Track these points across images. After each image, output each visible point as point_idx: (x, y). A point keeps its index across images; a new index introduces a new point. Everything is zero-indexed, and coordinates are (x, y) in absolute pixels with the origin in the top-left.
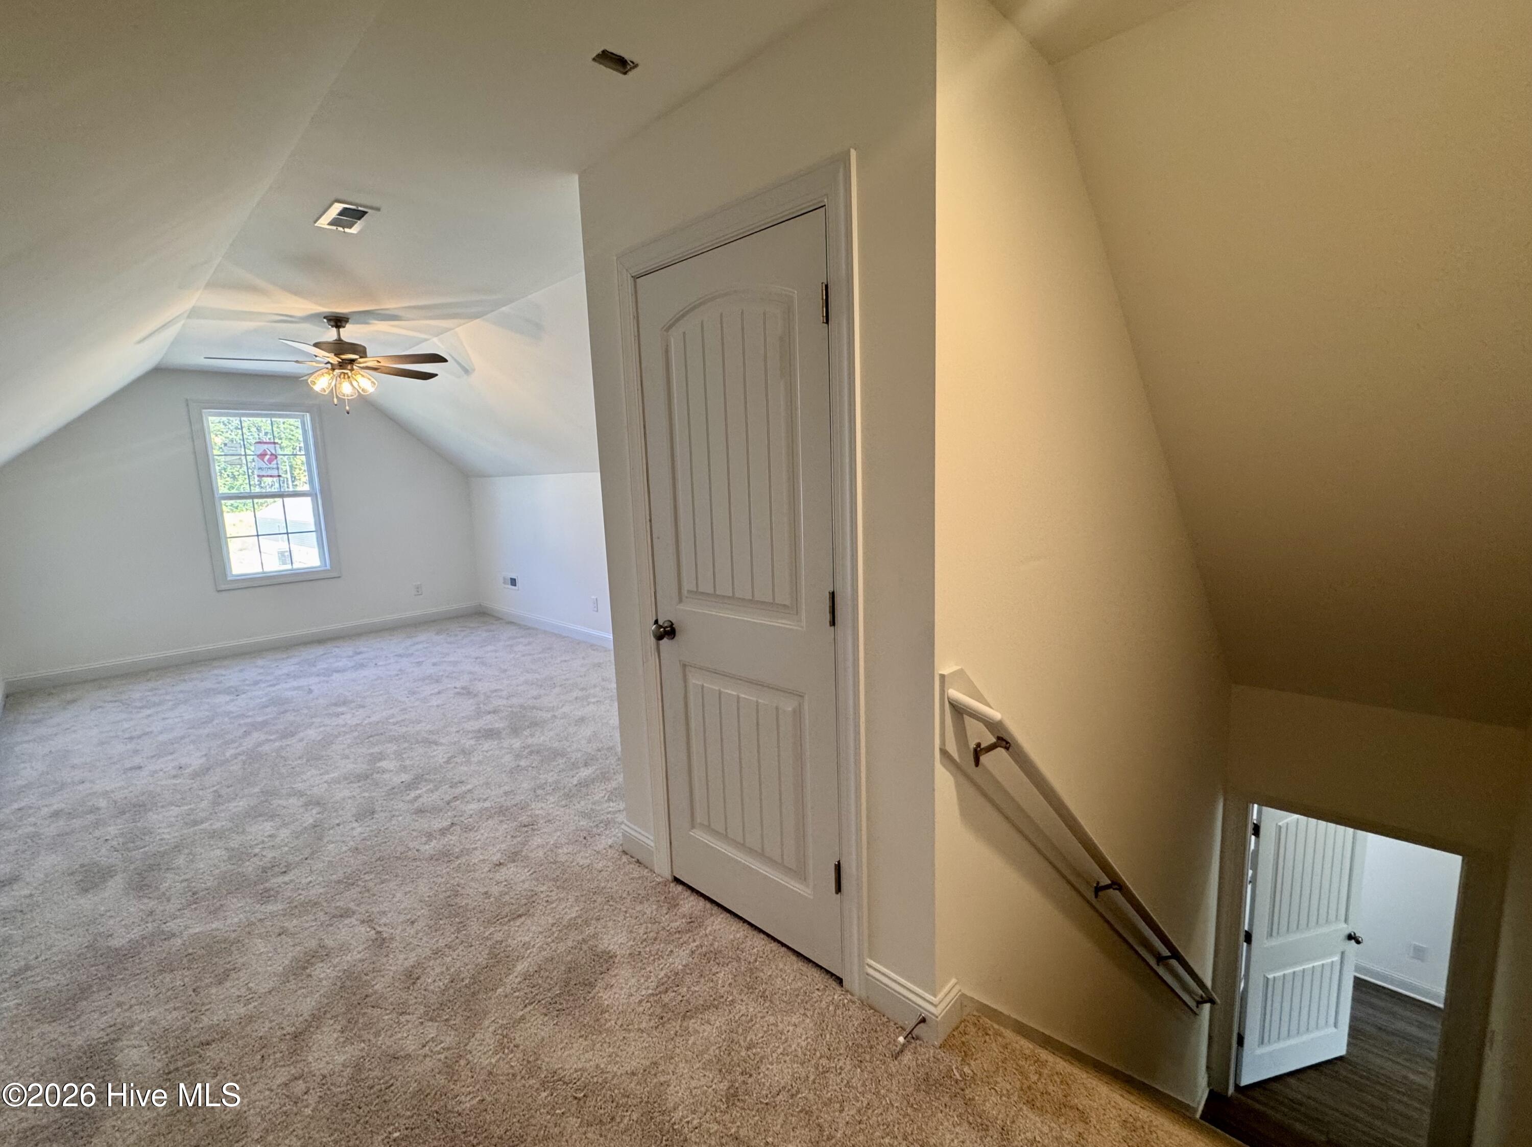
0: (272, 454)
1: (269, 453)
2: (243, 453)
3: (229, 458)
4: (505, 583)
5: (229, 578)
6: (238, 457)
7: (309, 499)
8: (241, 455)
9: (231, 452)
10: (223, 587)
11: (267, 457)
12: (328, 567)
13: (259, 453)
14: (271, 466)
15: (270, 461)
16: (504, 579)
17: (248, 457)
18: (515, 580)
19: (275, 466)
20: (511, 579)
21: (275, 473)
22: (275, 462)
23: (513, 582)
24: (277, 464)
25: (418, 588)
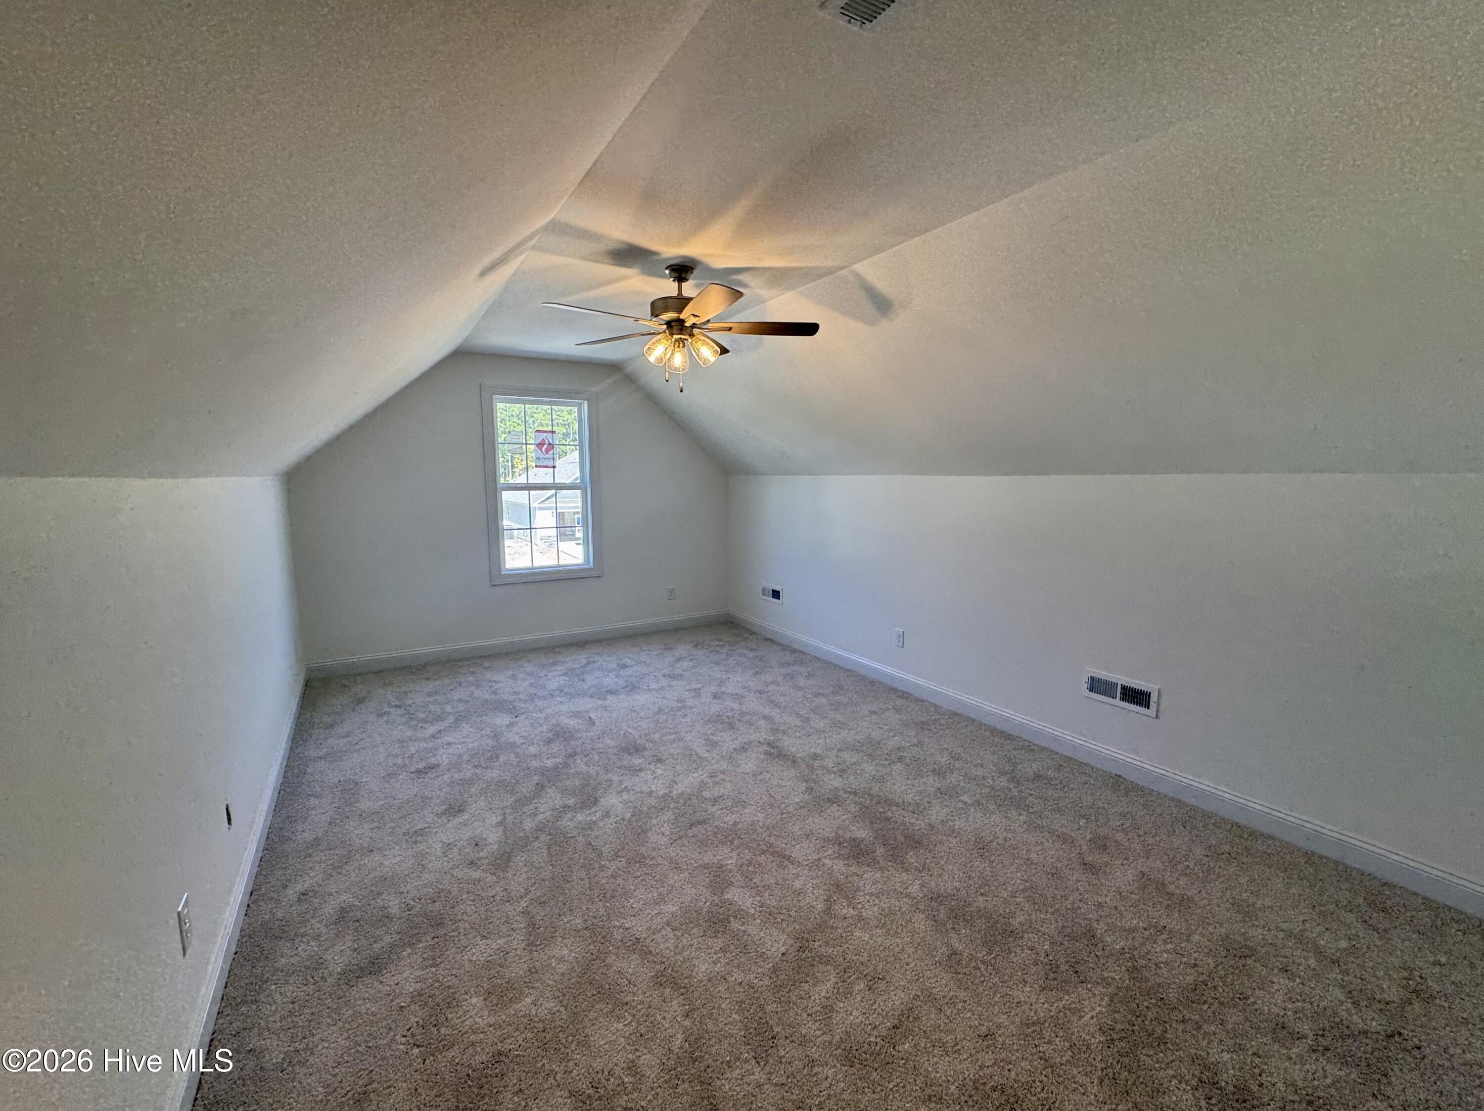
0: (550, 444)
1: (547, 442)
2: (524, 442)
3: (511, 447)
4: (764, 594)
5: (503, 573)
6: (519, 446)
7: (579, 492)
8: (522, 444)
9: (514, 441)
10: (497, 582)
11: (545, 446)
12: (591, 565)
13: (538, 442)
14: (547, 456)
15: (547, 451)
16: (764, 589)
17: (528, 446)
18: (778, 592)
19: (551, 456)
20: (773, 591)
21: (551, 463)
22: (551, 452)
23: (776, 594)
24: (553, 454)
25: (672, 591)
